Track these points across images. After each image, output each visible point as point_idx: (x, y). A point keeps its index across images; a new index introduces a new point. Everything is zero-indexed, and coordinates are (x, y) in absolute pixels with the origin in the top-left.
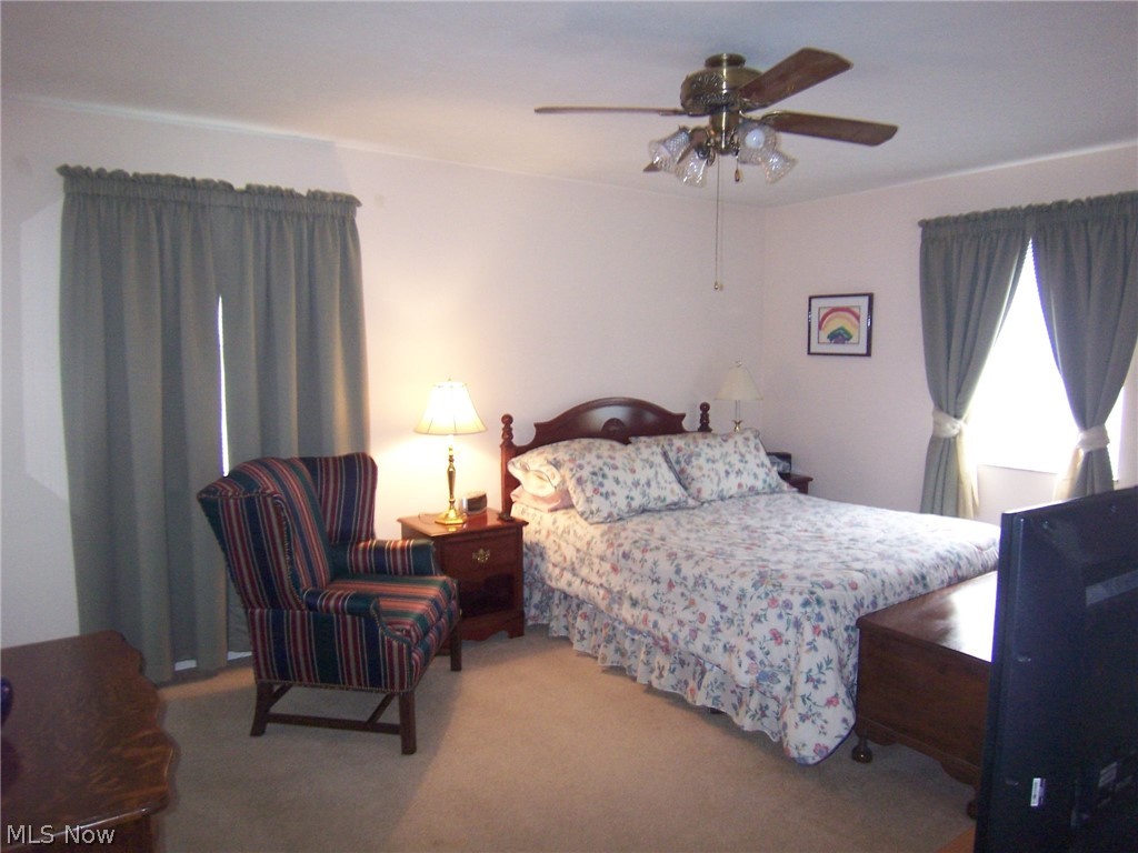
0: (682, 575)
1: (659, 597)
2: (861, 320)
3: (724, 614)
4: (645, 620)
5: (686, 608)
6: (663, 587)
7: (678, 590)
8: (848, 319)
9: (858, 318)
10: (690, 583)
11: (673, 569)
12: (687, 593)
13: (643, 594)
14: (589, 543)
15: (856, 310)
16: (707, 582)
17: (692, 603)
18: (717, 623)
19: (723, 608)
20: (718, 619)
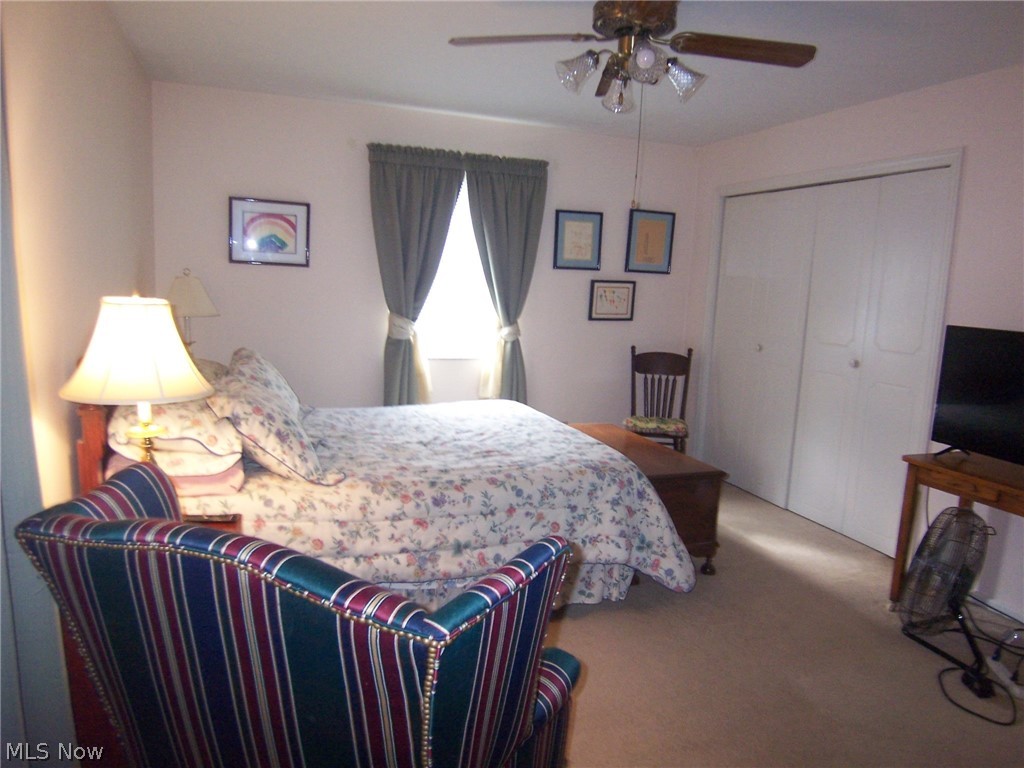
0: (525, 495)
1: (496, 529)
2: (299, 230)
3: (575, 514)
4: (482, 560)
5: (534, 525)
6: (501, 516)
7: (520, 512)
8: (282, 227)
9: (294, 227)
10: (537, 498)
11: (512, 494)
12: (532, 511)
13: (476, 532)
14: (363, 508)
15: (292, 219)
16: (556, 491)
17: (541, 517)
18: (571, 525)
19: (573, 508)
20: (571, 520)
